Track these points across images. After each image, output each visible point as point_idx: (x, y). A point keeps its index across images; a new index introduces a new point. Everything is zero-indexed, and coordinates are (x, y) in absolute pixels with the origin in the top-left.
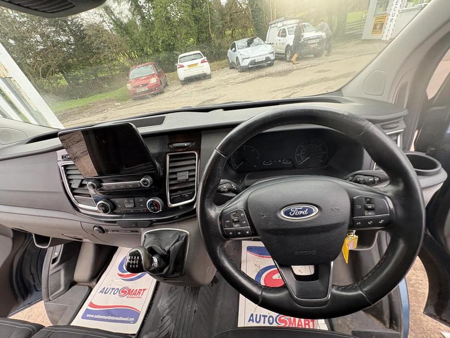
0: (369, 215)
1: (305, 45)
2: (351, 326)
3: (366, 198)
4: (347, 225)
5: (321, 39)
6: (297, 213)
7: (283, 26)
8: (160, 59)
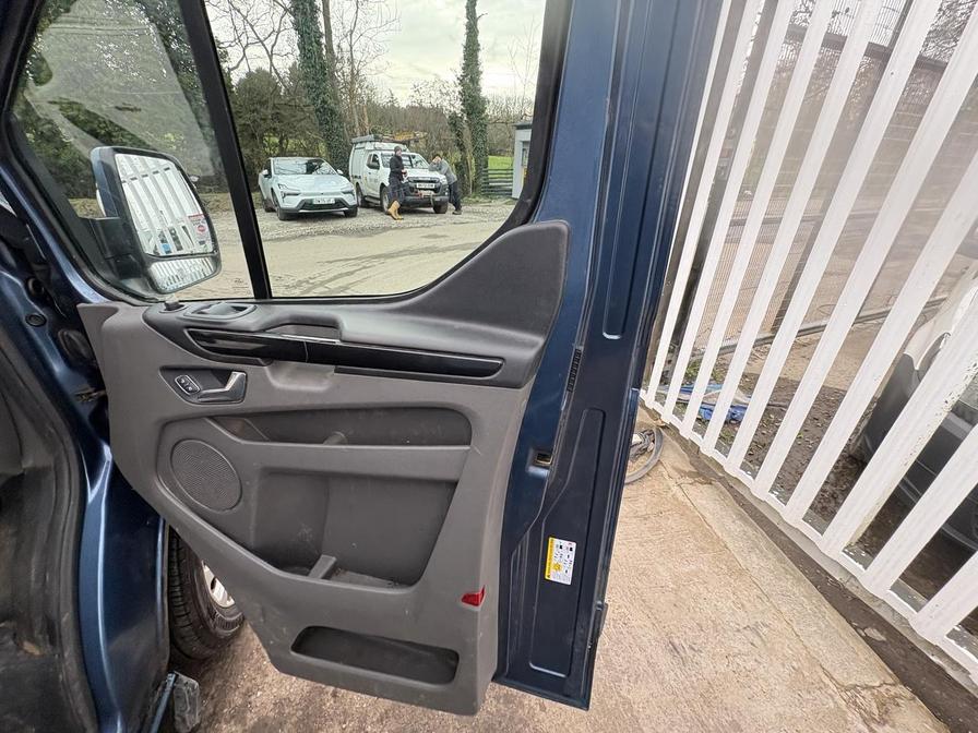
1: (412, 189)
5: (438, 185)
7: (376, 149)
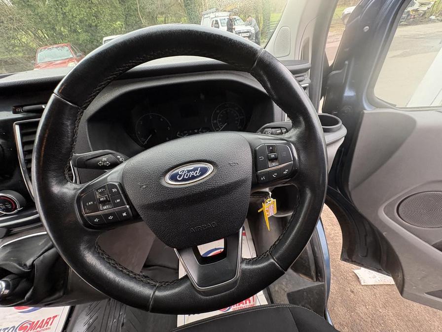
0: (273, 166)
2: (286, 289)
3: (269, 147)
4: (249, 183)
5: (250, 33)
6: (187, 176)
7: (216, 17)
8: (80, 42)
